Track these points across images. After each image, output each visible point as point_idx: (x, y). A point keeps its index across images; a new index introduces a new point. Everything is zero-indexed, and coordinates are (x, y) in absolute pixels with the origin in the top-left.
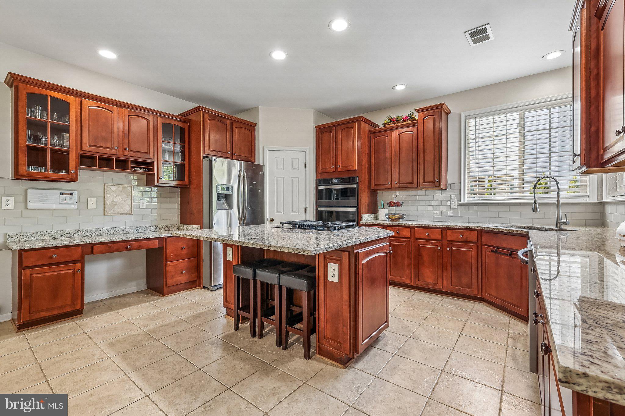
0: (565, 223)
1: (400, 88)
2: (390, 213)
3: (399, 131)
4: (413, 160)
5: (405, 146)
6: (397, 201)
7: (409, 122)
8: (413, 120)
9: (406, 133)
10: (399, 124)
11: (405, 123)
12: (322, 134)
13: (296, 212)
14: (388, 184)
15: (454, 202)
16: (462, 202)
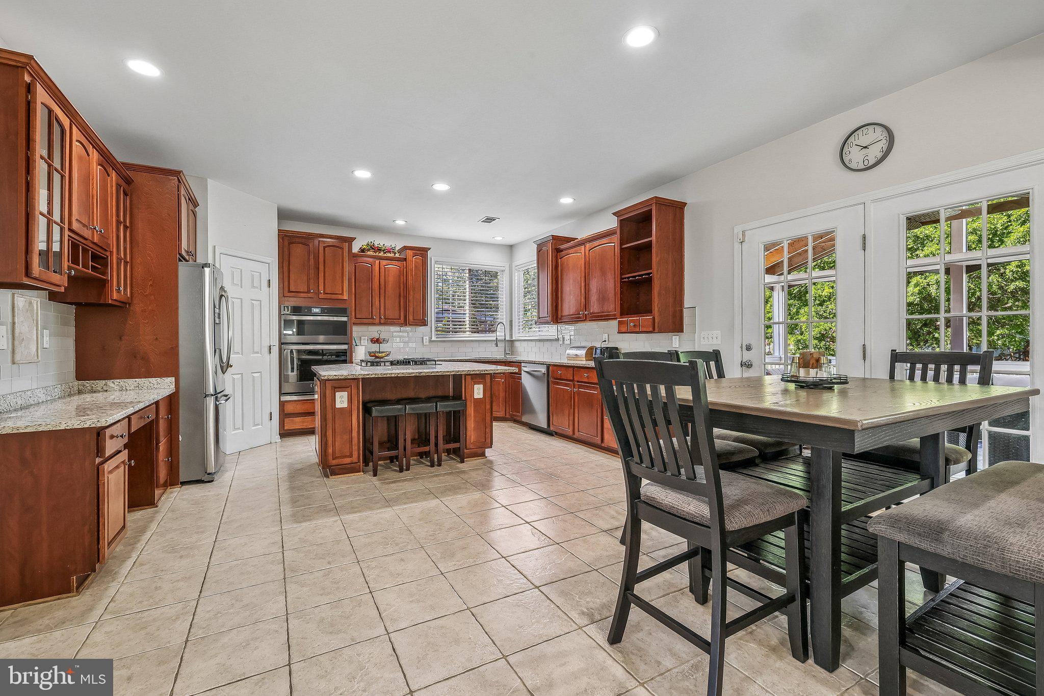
2: (373, 350)
3: (384, 262)
4: (400, 296)
5: (391, 280)
6: (382, 337)
7: (392, 255)
8: (395, 254)
9: (393, 267)
10: (381, 254)
11: (388, 255)
12: (290, 243)
13: (257, 353)
14: (372, 318)
15: (426, 339)
16: (433, 339)
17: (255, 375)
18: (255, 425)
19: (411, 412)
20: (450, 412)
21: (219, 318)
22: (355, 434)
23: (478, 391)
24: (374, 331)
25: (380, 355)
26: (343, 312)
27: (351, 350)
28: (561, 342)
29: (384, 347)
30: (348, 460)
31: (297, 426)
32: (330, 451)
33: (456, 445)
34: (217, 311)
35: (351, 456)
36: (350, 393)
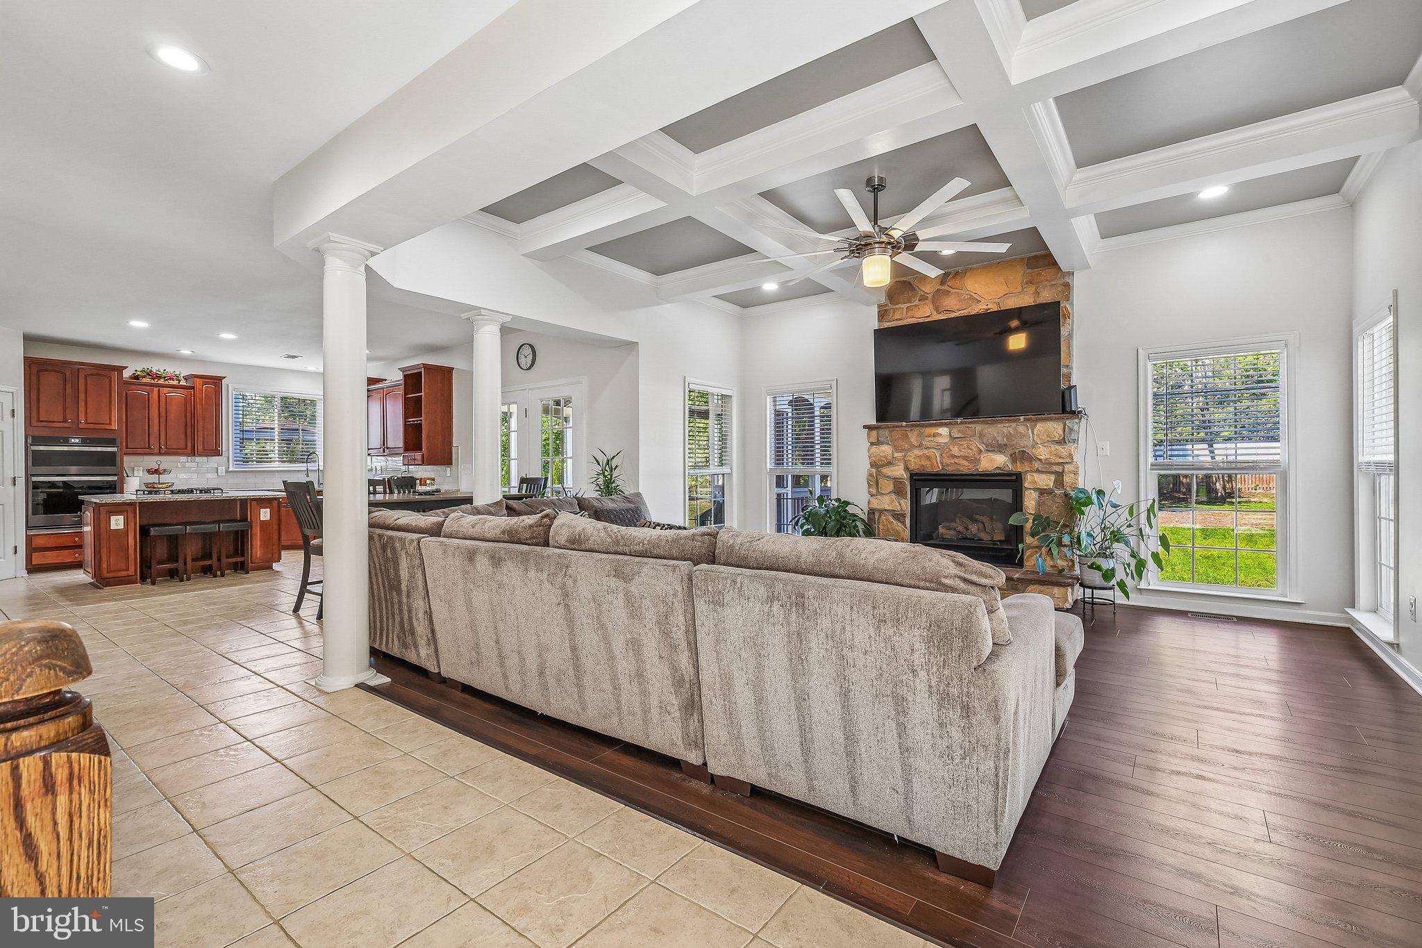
2: (151, 481)
3: (165, 391)
4: (186, 425)
5: (174, 410)
6: (162, 467)
7: (175, 383)
8: (180, 381)
9: (176, 395)
10: (161, 381)
11: (171, 382)
12: (40, 372)
14: (149, 448)
15: (222, 470)
16: (230, 469)
19: (190, 532)
20: (238, 531)
22: (131, 551)
23: (265, 514)
24: (152, 461)
25: (159, 485)
26: (111, 442)
27: (122, 481)
28: (374, 472)
29: (164, 478)
30: (125, 573)
32: (105, 566)
33: (240, 559)
35: (127, 569)
36: (126, 517)
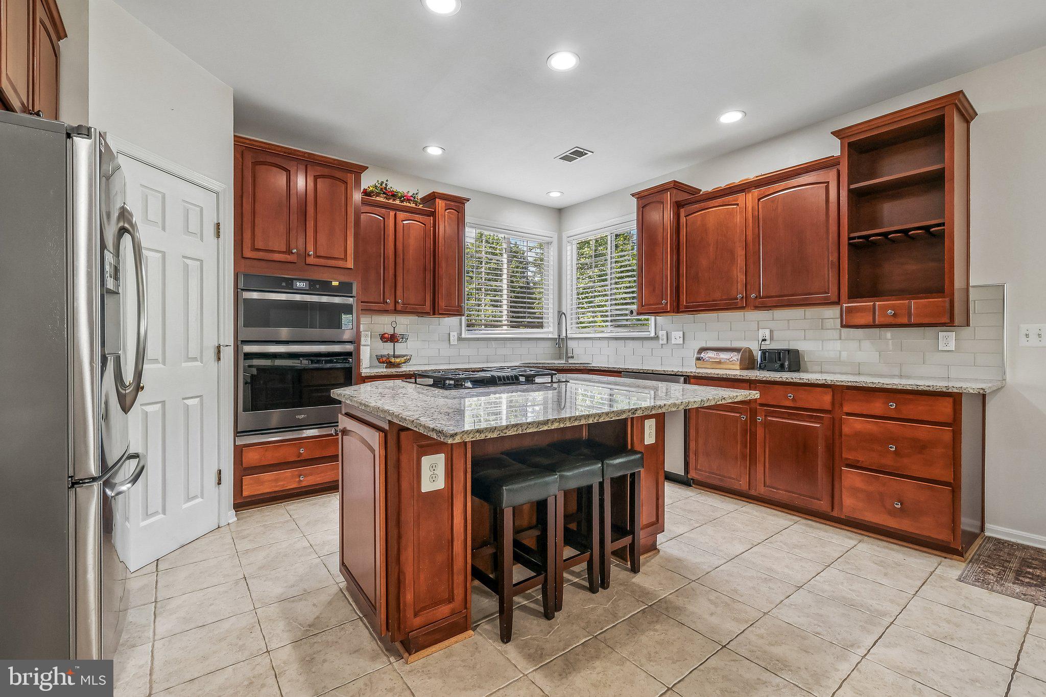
0: (572, 357)
1: (434, 151)
2: (385, 353)
3: (401, 215)
4: (425, 269)
5: (413, 243)
6: (399, 331)
7: (413, 205)
8: (417, 204)
9: (413, 225)
10: (397, 202)
11: (408, 204)
12: (256, 163)
13: (195, 359)
14: (385, 302)
15: (454, 336)
16: (463, 336)
17: (189, 402)
18: (189, 499)
21: (116, 278)
23: (650, 432)
24: (385, 323)
25: (398, 360)
26: (345, 289)
28: (662, 341)
29: (401, 349)
30: (444, 609)
31: (266, 489)
34: (109, 258)
35: (451, 599)
